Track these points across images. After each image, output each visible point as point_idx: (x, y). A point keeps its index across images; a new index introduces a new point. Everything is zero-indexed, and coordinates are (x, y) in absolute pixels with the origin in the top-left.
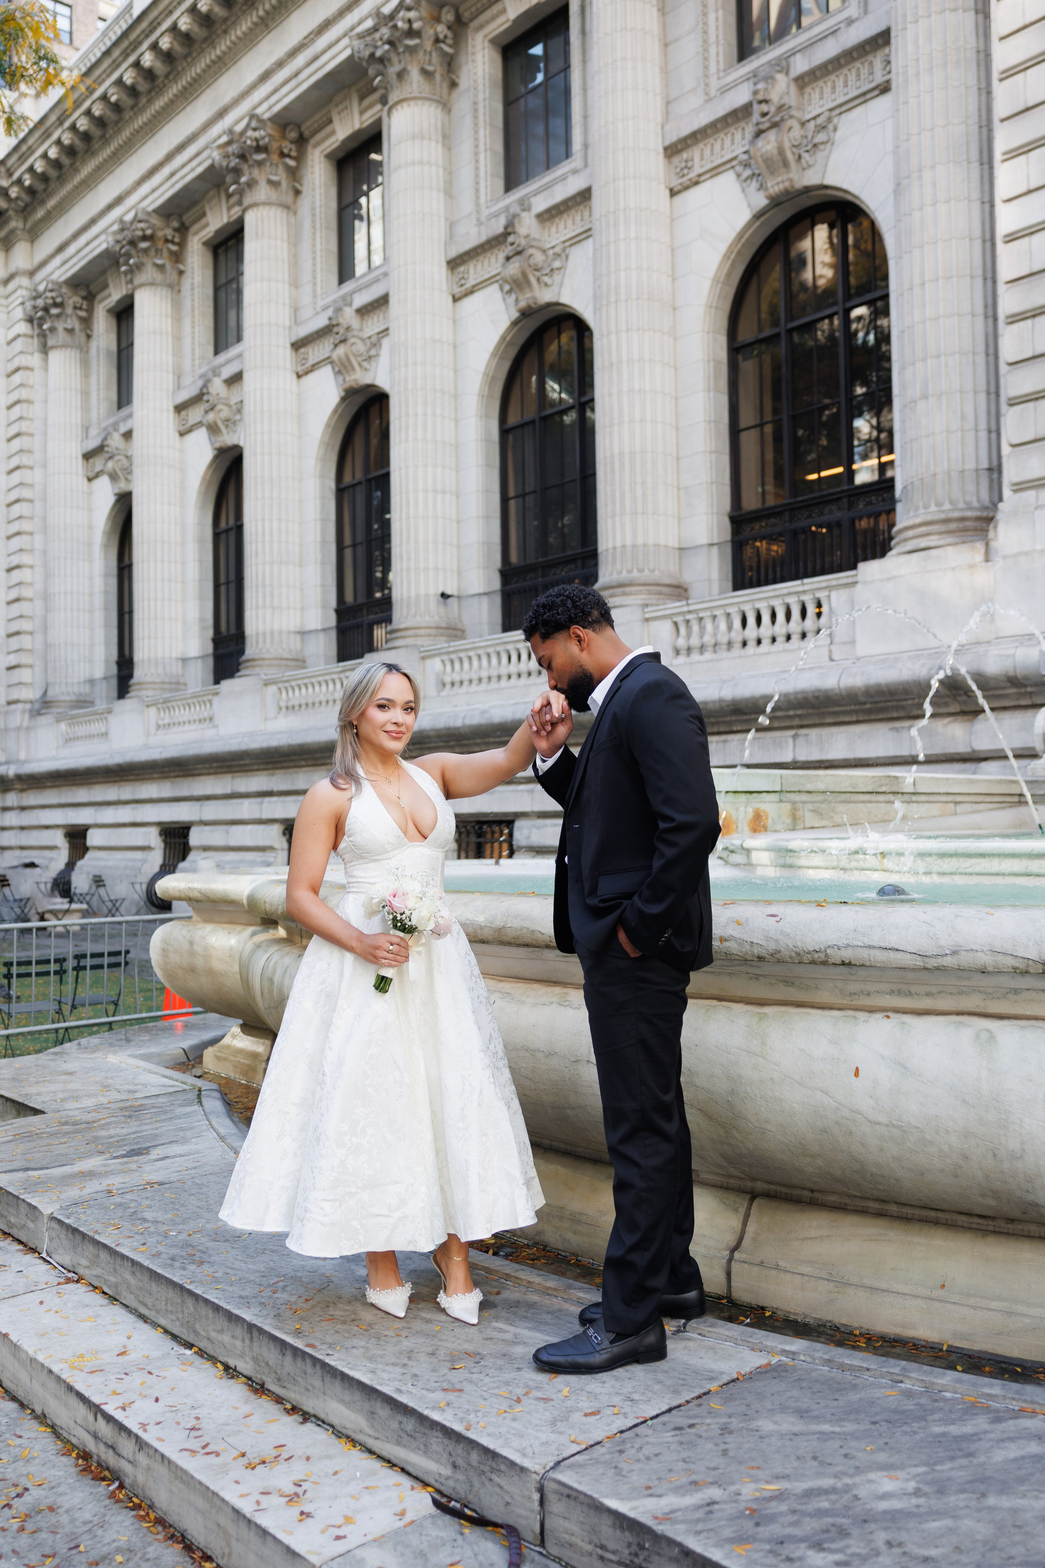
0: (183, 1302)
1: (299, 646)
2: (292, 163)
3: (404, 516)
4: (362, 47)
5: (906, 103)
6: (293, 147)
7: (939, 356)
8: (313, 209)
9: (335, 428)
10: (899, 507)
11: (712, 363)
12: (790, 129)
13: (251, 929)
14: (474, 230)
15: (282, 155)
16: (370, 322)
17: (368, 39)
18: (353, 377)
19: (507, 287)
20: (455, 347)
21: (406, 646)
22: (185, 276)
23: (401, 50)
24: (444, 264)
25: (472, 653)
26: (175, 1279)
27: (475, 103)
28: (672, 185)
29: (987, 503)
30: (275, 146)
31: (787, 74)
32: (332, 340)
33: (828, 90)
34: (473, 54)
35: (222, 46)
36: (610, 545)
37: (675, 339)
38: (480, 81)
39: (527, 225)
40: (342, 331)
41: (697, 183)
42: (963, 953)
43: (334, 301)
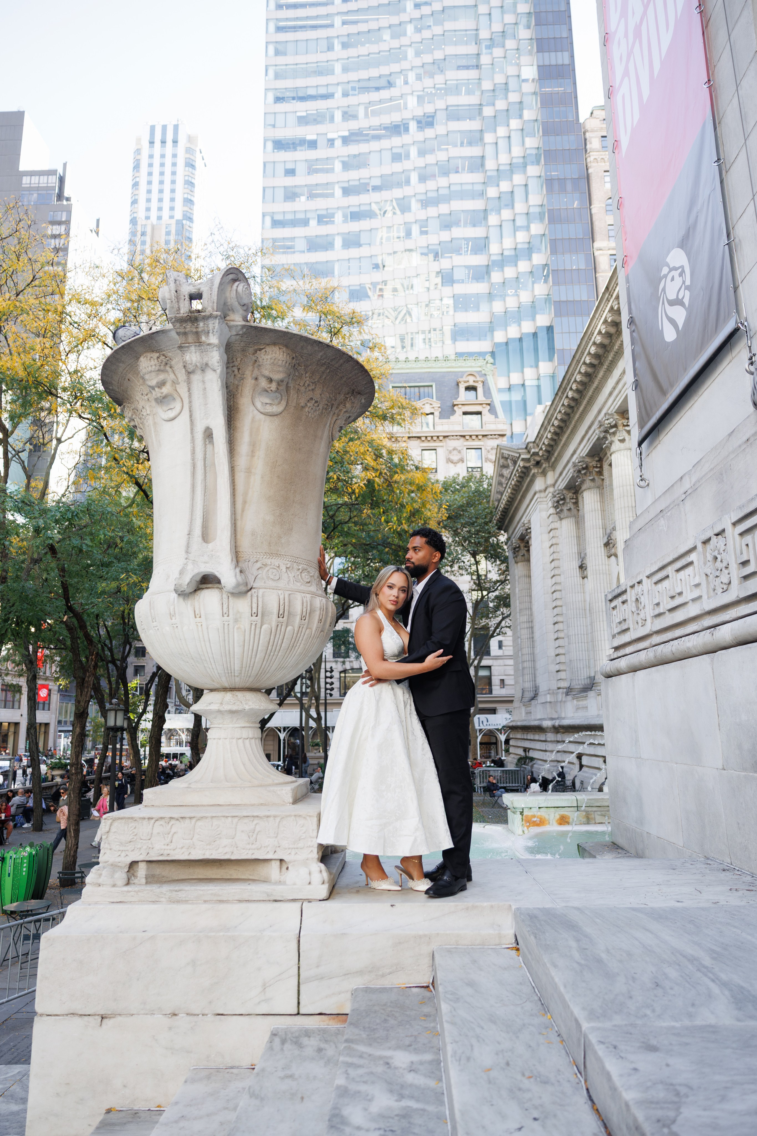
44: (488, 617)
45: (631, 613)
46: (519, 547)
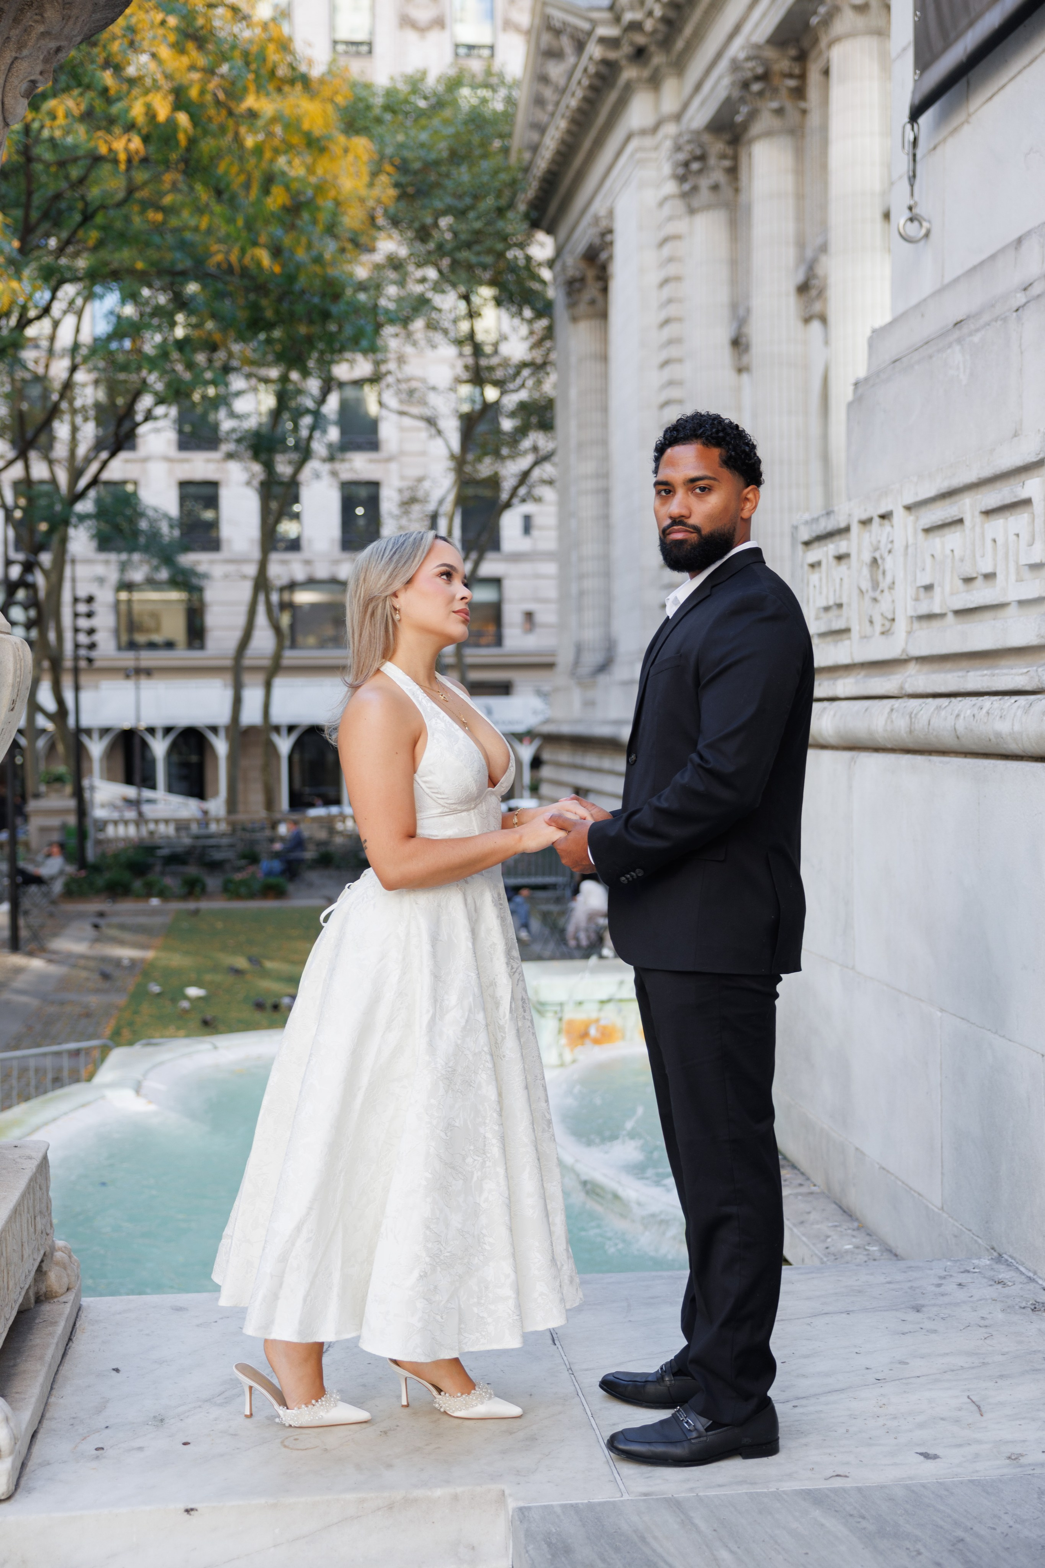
44: (497, 454)
45: (855, 592)
46: (582, 280)
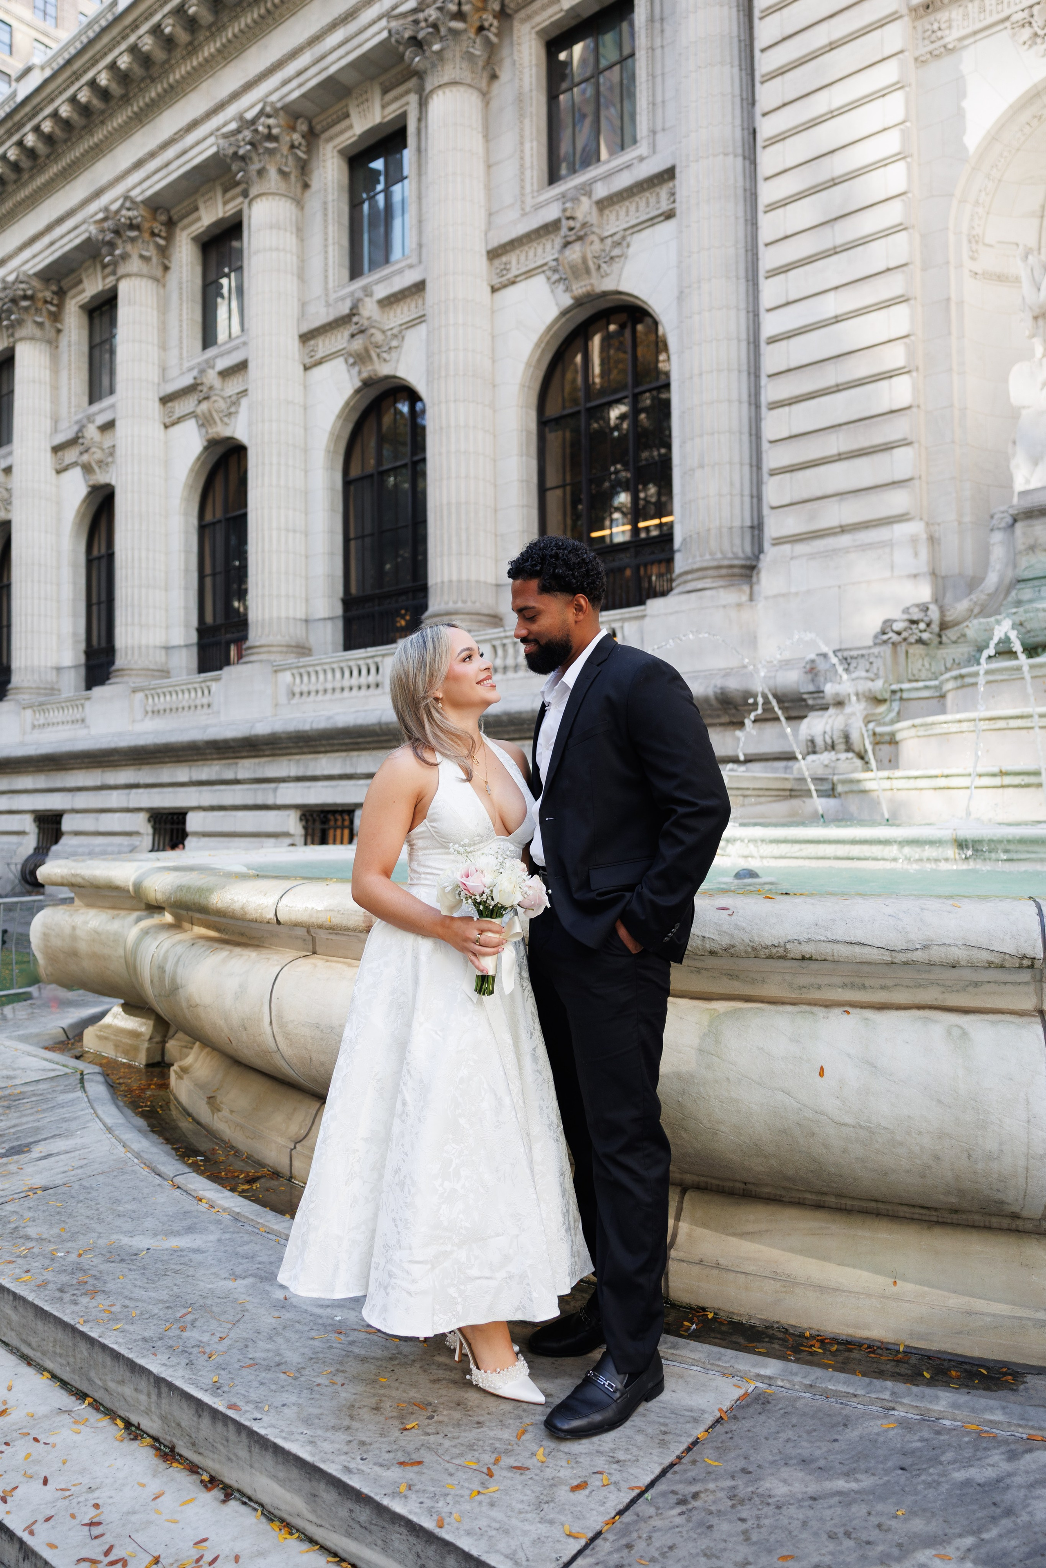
0: (75, 1345)
1: (163, 659)
2: (162, 242)
3: (260, 549)
4: (227, 145)
5: (688, 226)
6: (163, 228)
7: (713, 434)
8: (180, 283)
9: (198, 474)
10: (678, 557)
11: (524, 433)
12: (592, 243)
13: (135, 914)
14: (323, 310)
15: (153, 234)
16: (230, 384)
17: (232, 139)
18: (215, 430)
19: (351, 360)
20: (305, 409)
21: (261, 661)
22: (62, 335)
23: (261, 151)
24: (296, 338)
25: (318, 668)
26: (66, 1319)
27: (325, 203)
28: (493, 283)
29: (749, 554)
30: (146, 225)
31: (590, 197)
32: (196, 397)
33: (622, 213)
34: (324, 161)
35: (99, 135)
36: (439, 580)
37: (494, 411)
38: (330, 184)
39: (370, 309)
40: (205, 389)
41: (514, 283)
42: (935, 947)
43: (199, 364)
